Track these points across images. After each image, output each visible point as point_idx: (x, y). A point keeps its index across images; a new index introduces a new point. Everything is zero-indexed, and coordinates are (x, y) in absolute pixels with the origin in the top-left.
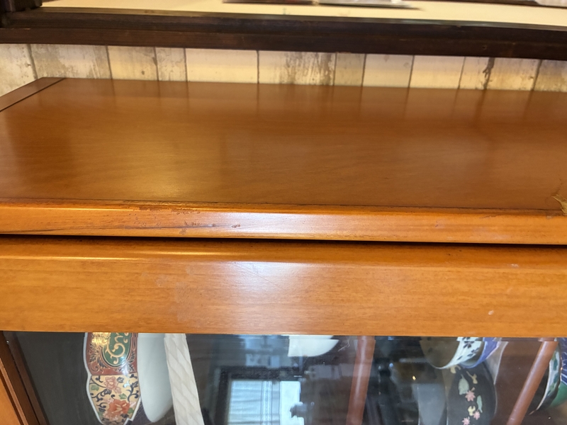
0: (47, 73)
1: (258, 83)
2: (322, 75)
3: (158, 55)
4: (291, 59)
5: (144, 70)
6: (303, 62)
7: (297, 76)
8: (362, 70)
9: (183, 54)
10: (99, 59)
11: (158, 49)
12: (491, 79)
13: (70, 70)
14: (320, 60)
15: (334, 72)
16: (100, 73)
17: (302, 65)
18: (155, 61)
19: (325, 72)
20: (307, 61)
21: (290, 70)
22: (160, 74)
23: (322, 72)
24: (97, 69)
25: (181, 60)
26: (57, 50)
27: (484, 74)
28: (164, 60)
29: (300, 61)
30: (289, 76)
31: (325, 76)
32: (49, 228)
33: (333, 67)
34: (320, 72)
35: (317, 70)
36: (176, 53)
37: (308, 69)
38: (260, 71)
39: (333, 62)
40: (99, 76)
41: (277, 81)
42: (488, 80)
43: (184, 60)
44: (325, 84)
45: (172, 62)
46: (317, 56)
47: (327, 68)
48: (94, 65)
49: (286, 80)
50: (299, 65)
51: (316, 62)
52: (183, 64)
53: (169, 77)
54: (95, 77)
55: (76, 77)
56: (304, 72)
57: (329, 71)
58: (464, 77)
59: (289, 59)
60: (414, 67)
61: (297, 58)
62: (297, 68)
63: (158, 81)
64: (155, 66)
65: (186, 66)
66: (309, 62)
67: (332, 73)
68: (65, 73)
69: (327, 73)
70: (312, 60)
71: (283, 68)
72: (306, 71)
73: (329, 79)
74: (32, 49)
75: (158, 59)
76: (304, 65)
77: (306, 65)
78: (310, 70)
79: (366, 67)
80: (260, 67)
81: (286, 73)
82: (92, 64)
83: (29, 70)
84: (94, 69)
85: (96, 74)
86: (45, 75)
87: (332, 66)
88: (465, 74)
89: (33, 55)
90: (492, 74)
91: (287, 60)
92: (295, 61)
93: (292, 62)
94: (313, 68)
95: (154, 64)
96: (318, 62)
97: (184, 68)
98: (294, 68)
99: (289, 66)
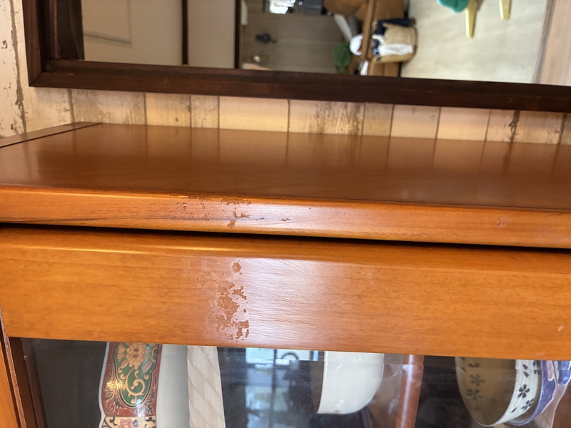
0: (85, 119)
1: (288, 132)
2: (351, 125)
3: (193, 103)
4: (321, 110)
5: (179, 117)
6: (332, 113)
7: (326, 126)
8: (390, 122)
9: (216, 103)
10: (136, 106)
11: (193, 97)
12: (517, 132)
13: (107, 116)
14: (349, 111)
15: (363, 123)
16: (136, 119)
17: (331, 116)
18: (190, 109)
19: (353, 122)
20: (336, 111)
21: (320, 120)
22: (193, 121)
23: (351, 122)
24: (133, 115)
25: (215, 108)
26: (97, 97)
27: (510, 128)
28: (198, 108)
29: (330, 112)
30: (318, 125)
31: (353, 126)
32: (93, 216)
33: (362, 118)
34: (349, 123)
35: (346, 121)
36: (210, 101)
37: (337, 120)
38: (291, 120)
39: (362, 113)
40: (134, 122)
41: (307, 131)
42: (514, 134)
43: (217, 108)
44: (353, 134)
45: (205, 110)
46: (346, 107)
47: (356, 119)
48: (131, 112)
49: (315, 130)
50: (329, 116)
51: (345, 113)
52: (216, 112)
53: (202, 124)
54: (130, 123)
55: (112, 122)
56: (333, 122)
57: (358, 122)
58: (490, 129)
59: (319, 110)
60: (441, 119)
61: (327, 108)
62: (326, 118)
63: (191, 127)
64: (188, 114)
65: (219, 114)
66: (339, 112)
67: (361, 123)
68: (102, 118)
69: (355, 123)
70: (342, 110)
71: (313, 118)
72: (335, 122)
73: (358, 129)
74: (73, 95)
75: (192, 107)
76: (333, 116)
77: (336, 116)
78: (339, 120)
79: (394, 119)
80: (291, 117)
81: (316, 123)
82: (129, 111)
83: (68, 115)
84: (131, 116)
85: (132, 120)
86: (83, 120)
87: (360, 117)
88: (491, 127)
89: (73, 101)
90: (518, 128)
91: (317, 111)
92: (325, 111)
93: (322, 112)
94: (342, 118)
95: (188, 112)
96: (347, 112)
97: (217, 116)
98: (323, 118)
99: (318, 117)
